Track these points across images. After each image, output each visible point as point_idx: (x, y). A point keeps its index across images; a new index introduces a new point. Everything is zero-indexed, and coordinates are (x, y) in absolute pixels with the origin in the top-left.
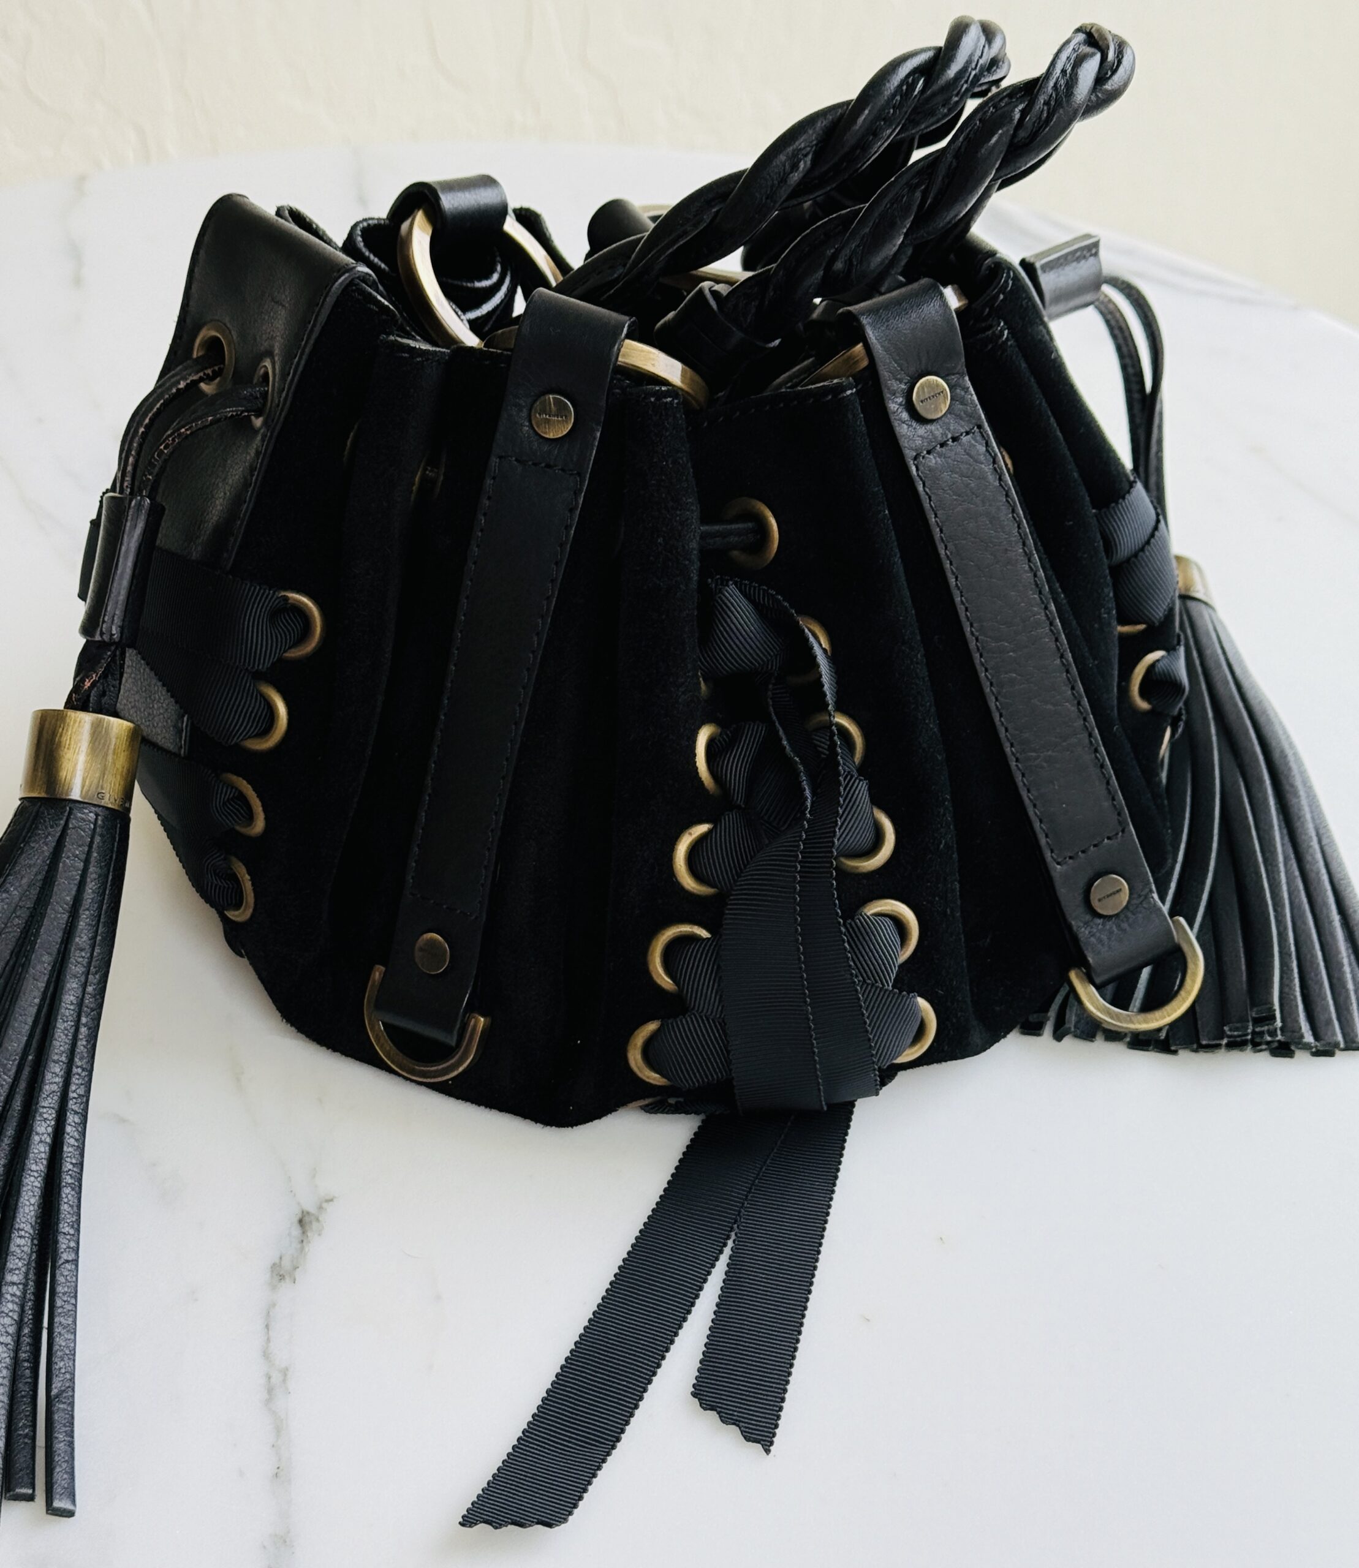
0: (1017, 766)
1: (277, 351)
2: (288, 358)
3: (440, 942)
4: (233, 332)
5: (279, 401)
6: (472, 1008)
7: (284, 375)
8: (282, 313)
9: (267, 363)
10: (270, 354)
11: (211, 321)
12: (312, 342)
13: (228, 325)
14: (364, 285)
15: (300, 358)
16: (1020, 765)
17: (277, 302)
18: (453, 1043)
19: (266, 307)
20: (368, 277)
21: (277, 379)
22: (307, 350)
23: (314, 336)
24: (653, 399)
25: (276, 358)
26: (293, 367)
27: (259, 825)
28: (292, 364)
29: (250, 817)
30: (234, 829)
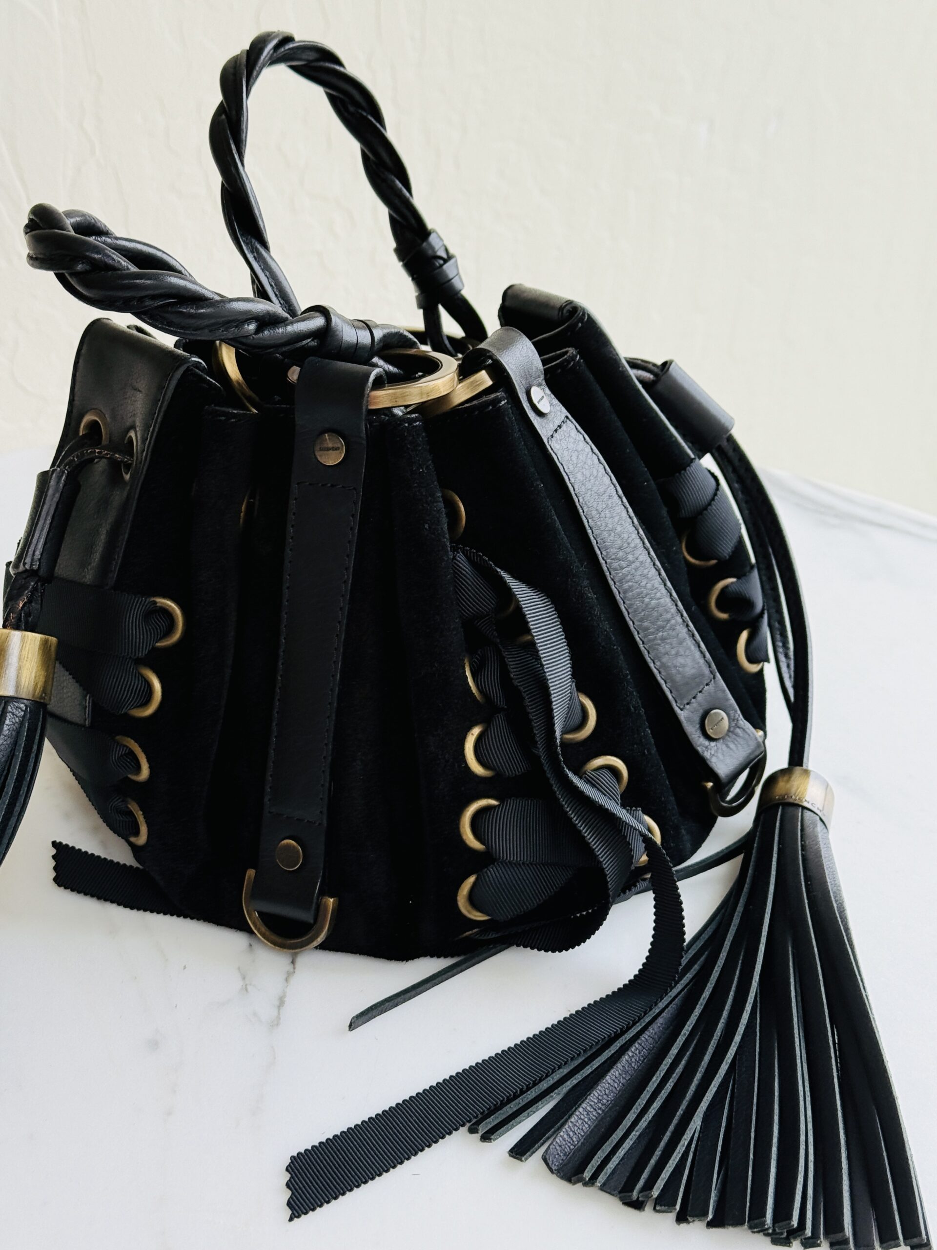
0: (644, 647)
1: (138, 424)
2: (146, 427)
3: (294, 847)
4: (106, 416)
5: (142, 459)
6: (323, 893)
7: (144, 440)
8: (140, 396)
9: (132, 434)
10: (133, 427)
11: (91, 410)
12: (162, 414)
13: (103, 411)
14: (197, 370)
15: (155, 426)
16: (646, 646)
17: (135, 389)
18: (312, 921)
19: (128, 394)
20: (199, 365)
21: (139, 444)
22: (159, 420)
23: (163, 410)
24: (406, 425)
25: (138, 429)
26: (150, 433)
27: (145, 773)
28: (149, 431)
29: (138, 769)
30: (127, 778)
